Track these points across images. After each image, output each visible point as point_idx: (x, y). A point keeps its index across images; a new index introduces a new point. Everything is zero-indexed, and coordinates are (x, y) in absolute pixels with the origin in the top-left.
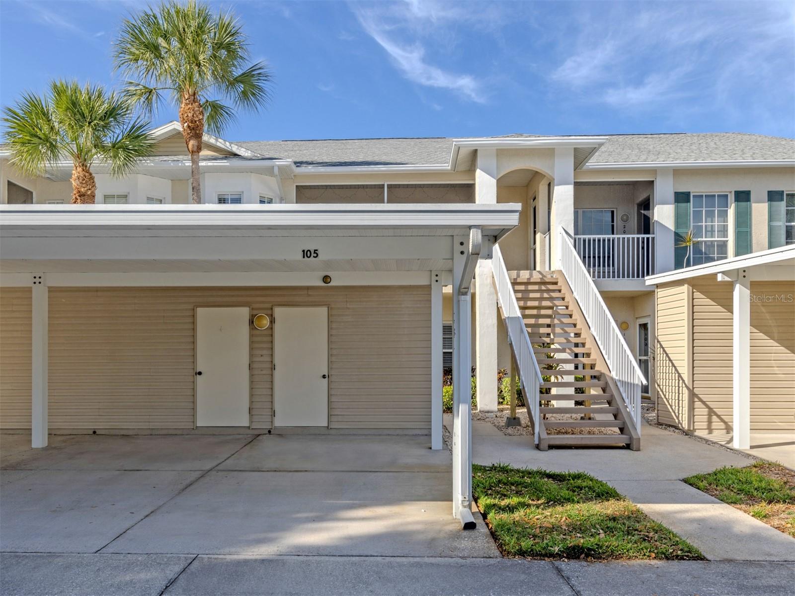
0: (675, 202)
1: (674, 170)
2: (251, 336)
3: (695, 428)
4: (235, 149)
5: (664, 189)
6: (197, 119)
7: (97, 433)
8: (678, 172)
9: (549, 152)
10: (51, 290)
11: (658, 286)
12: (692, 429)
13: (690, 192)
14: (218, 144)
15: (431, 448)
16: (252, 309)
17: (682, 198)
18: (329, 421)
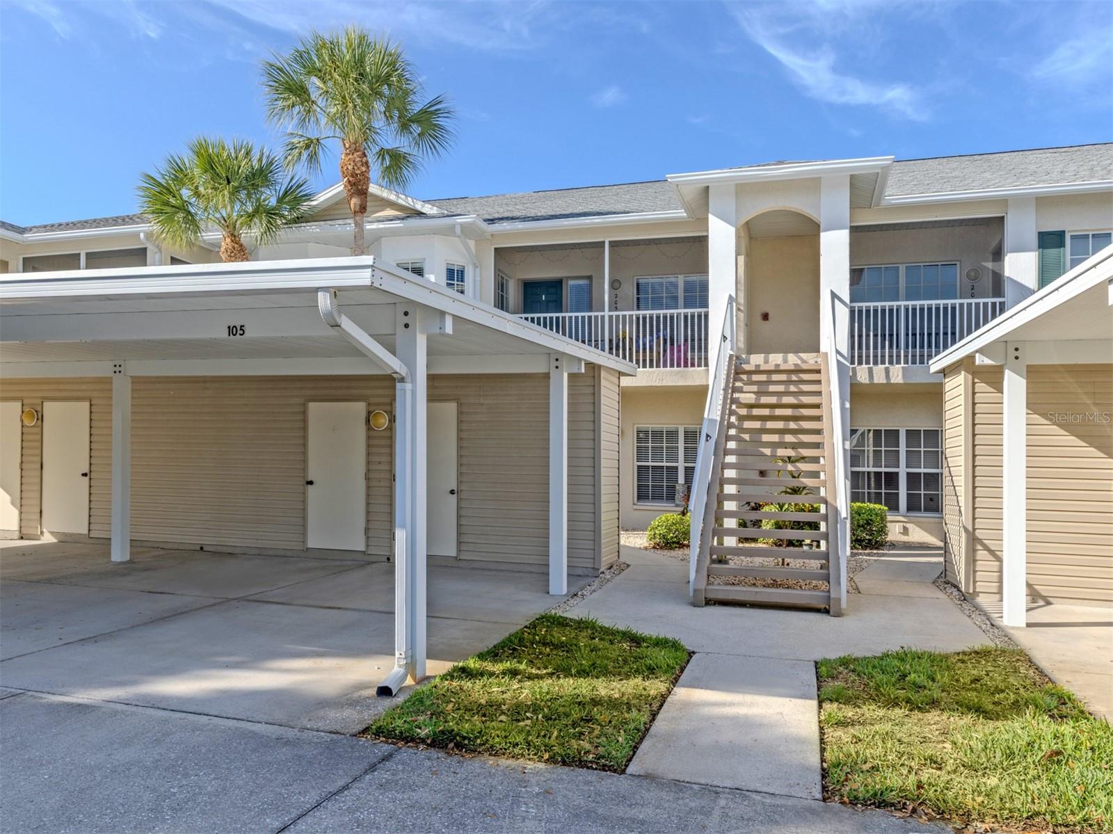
0: (1039, 248)
1: (1037, 198)
2: (369, 438)
3: (977, 590)
4: (418, 206)
5: (1021, 227)
6: (358, 172)
7: (205, 549)
8: (1043, 202)
9: (812, 184)
10: (136, 380)
11: (944, 372)
12: (971, 591)
13: (1064, 232)
14: (400, 201)
15: (549, 593)
16: (369, 404)
17: (1050, 241)
18: (459, 550)
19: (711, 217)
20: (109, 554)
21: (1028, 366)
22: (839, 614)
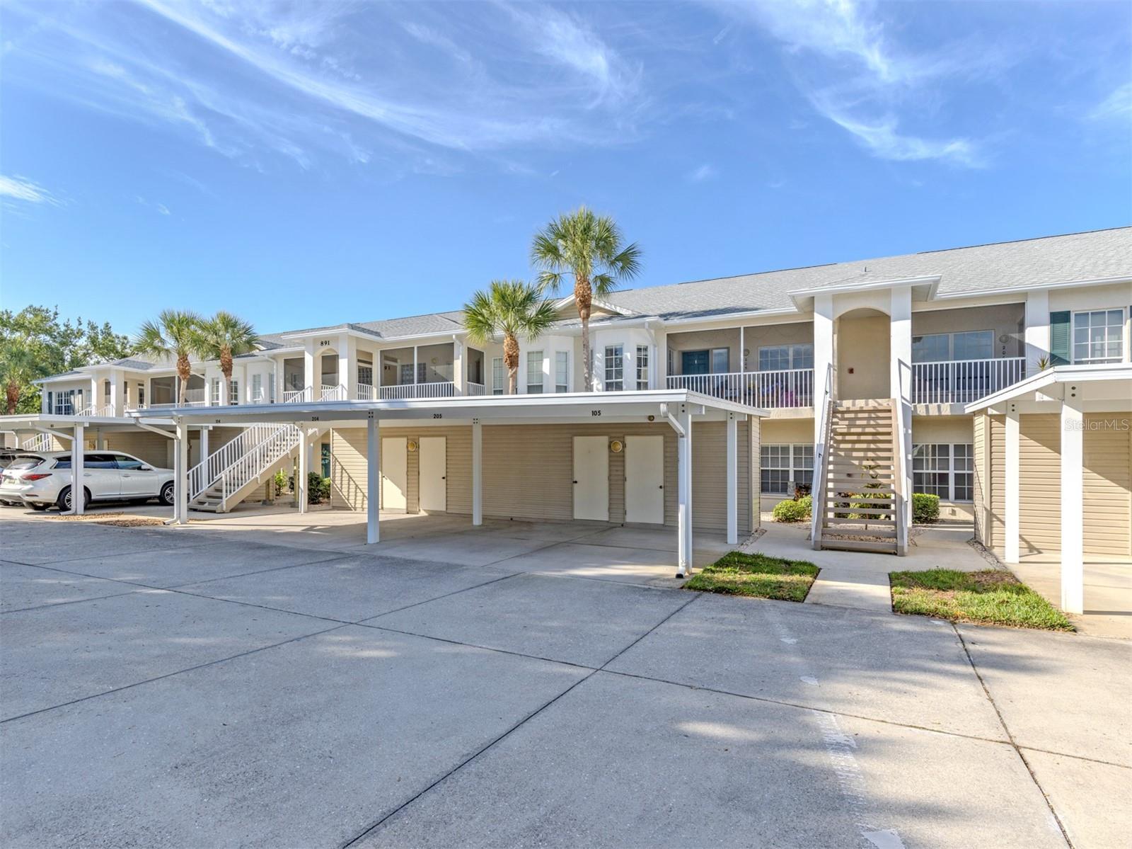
0: (1051, 323)
1: (1048, 291)
2: (610, 456)
3: (993, 544)
4: (618, 310)
5: (1037, 310)
6: (586, 294)
7: (514, 519)
8: (1053, 293)
9: (885, 293)
10: (484, 427)
11: (975, 414)
12: (989, 545)
13: (1069, 312)
14: (606, 307)
15: (727, 543)
16: (610, 438)
17: (1059, 318)
18: (665, 521)
19: (815, 314)
20: (472, 521)
21: (1020, 415)
22: (903, 555)
